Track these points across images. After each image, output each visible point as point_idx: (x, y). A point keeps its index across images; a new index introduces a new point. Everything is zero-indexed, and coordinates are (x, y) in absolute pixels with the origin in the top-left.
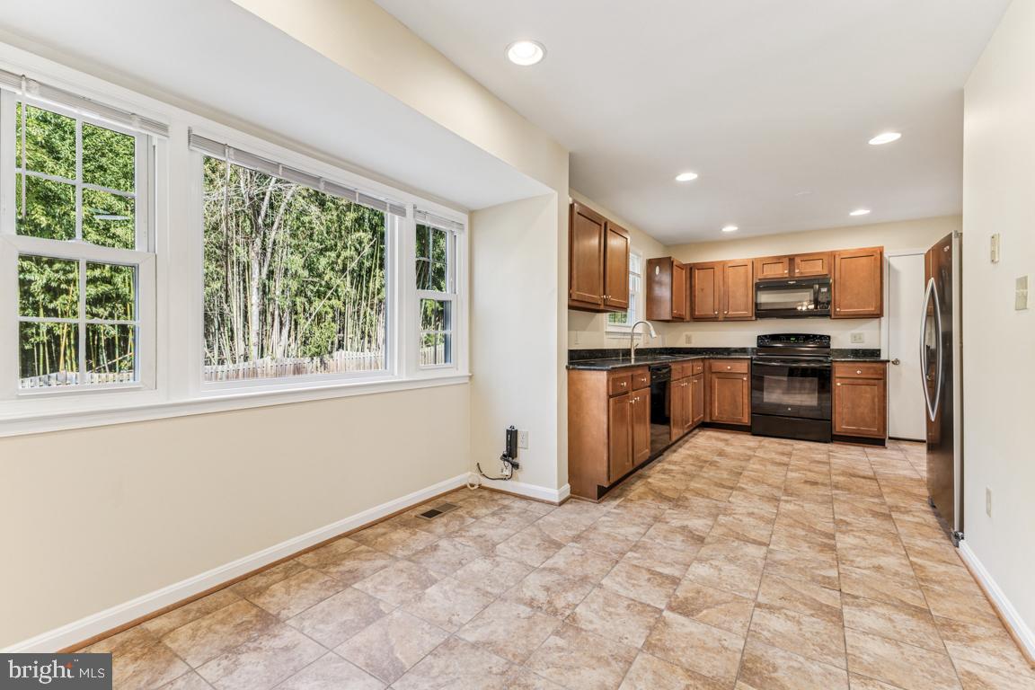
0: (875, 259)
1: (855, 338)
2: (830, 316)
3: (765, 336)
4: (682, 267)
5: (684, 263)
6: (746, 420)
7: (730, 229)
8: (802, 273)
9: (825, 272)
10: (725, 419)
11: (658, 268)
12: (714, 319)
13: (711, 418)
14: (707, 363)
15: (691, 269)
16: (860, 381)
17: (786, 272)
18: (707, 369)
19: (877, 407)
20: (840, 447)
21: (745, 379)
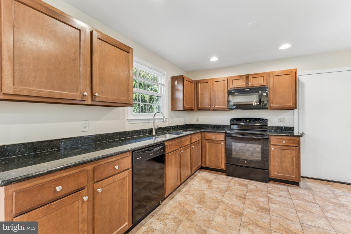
0: (292, 76)
1: (281, 121)
2: (267, 108)
3: (234, 119)
4: (192, 82)
5: (194, 80)
6: (223, 167)
7: (214, 59)
8: (252, 85)
9: (265, 84)
10: (212, 166)
11: (176, 81)
12: (208, 110)
13: (205, 164)
14: (203, 134)
15: (197, 83)
16: (285, 147)
17: (244, 84)
18: (203, 138)
19: (295, 163)
20: (274, 187)
21: (222, 144)
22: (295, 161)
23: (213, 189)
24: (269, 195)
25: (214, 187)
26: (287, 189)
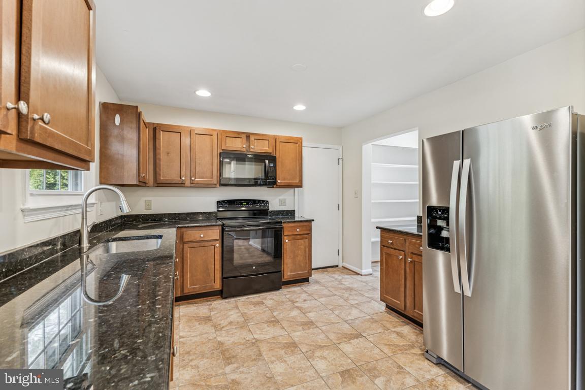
0: (299, 146)
1: (281, 203)
3: (223, 201)
4: (146, 125)
5: (147, 121)
6: (217, 285)
7: (203, 93)
8: (255, 149)
9: (271, 151)
10: (198, 289)
11: (118, 116)
12: (180, 185)
14: (179, 232)
15: (155, 129)
16: (298, 237)
17: (244, 146)
19: (307, 255)
20: (290, 292)
21: (217, 245)
22: (307, 252)
23: (225, 329)
24: (296, 304)
25: (224, 325)
26: (302, 291)
